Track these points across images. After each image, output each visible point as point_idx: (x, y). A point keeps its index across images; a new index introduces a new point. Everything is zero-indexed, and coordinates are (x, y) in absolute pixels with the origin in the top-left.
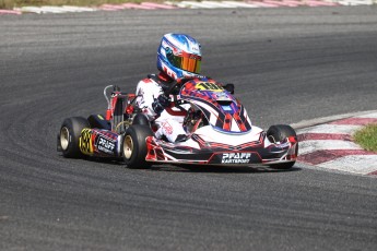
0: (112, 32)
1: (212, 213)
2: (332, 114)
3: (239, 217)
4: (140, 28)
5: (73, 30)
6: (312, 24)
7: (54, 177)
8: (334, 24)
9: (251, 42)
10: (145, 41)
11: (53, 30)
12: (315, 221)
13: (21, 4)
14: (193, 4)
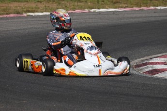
6: (146, 17)
8: (155, 17)
9: (121, 25)
11: (40, 22)
13: (26, 12)
14: (97, 10)
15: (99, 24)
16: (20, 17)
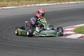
0: (21, 12)
1: (43, 48)
2: (69, 26)
3: (49, 49)
4: (27, 10)
5: (13, 12)
6: (64, 8)
7: (10, 43)
8: (68, 7)
9: (51, 12)
10: (28, 13)
11: (9, 12)
12: (66, 49)
13: (1, 7)
14: (38, 5)
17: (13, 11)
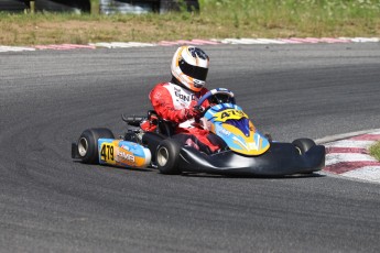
2: (350, 131)
5: (138, 62)
6: (330, 58)
8: (348, 57)
9: (281, 72)
11: (121, 62)
13: (94, 40)
14: (235, 41)
15: (238, 68)
16: (82, 50)
17: (136, 58)
